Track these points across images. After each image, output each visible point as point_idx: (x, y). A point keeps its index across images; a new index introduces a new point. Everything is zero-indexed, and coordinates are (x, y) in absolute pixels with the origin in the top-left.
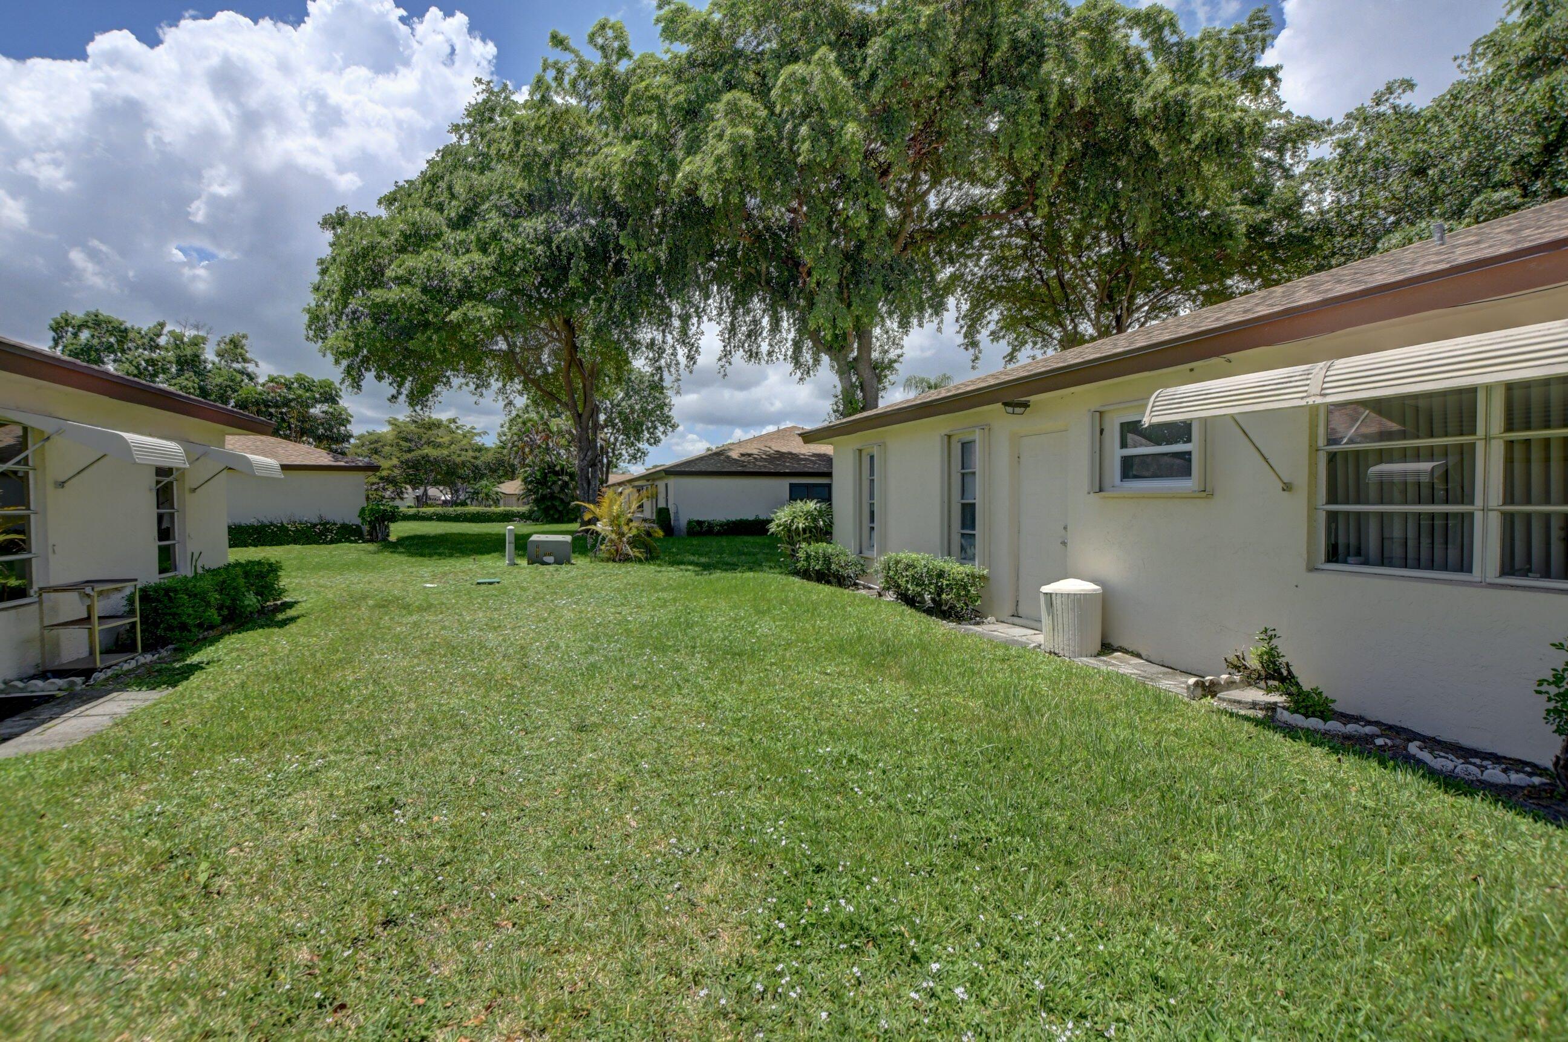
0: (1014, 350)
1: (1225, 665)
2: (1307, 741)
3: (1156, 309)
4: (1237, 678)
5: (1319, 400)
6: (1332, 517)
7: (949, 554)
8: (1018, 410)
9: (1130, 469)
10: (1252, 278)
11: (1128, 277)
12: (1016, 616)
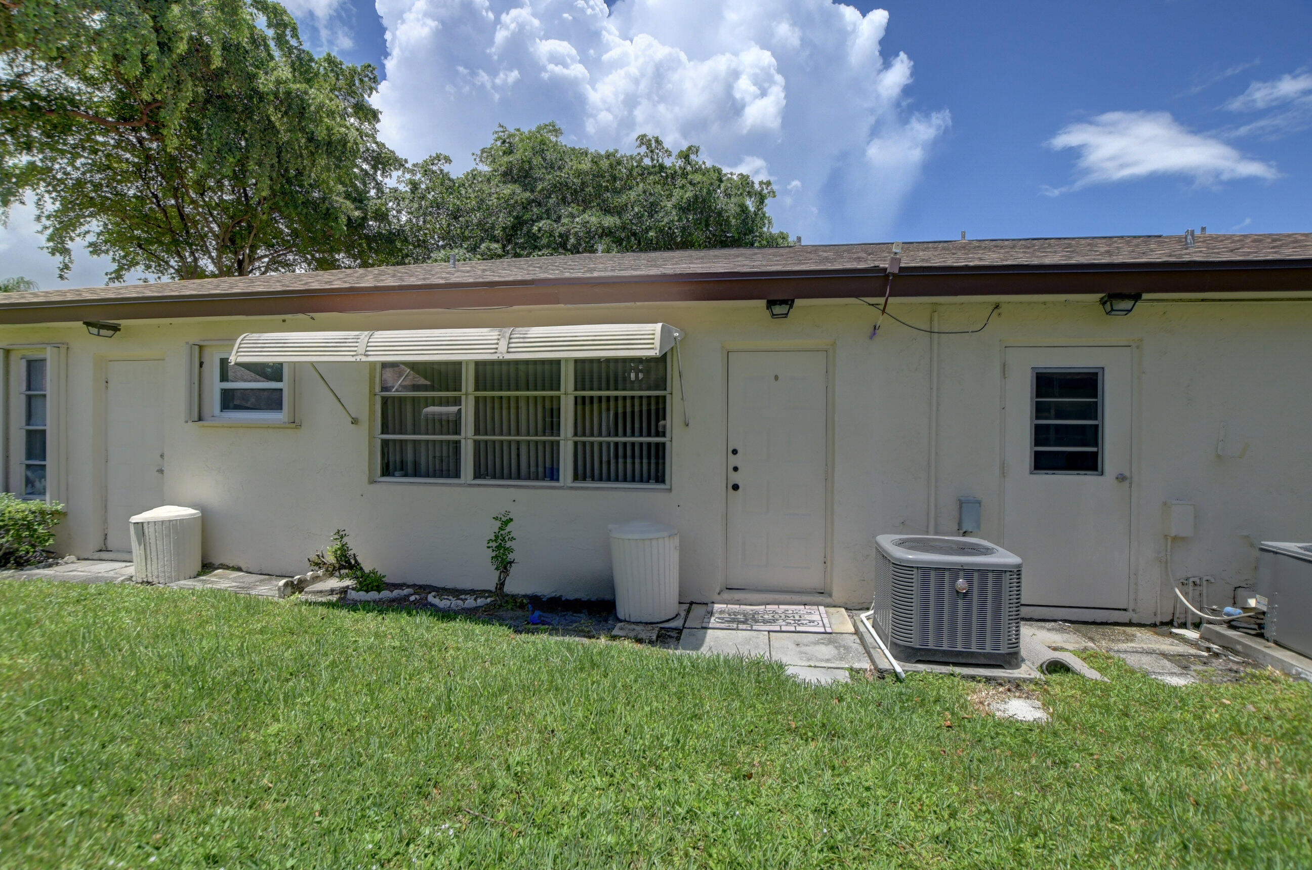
0: (121, 268)
1: (308, 563)
2: (364, 610)
3: (276, 263)
4: (320, 573)
5: (364, 359)
6: (385, 443)
7: (7, 490)
8: (103, 332)
9: (230, 400)
10: (355, 258)
11: (250, 227)
12: (104, 551)
